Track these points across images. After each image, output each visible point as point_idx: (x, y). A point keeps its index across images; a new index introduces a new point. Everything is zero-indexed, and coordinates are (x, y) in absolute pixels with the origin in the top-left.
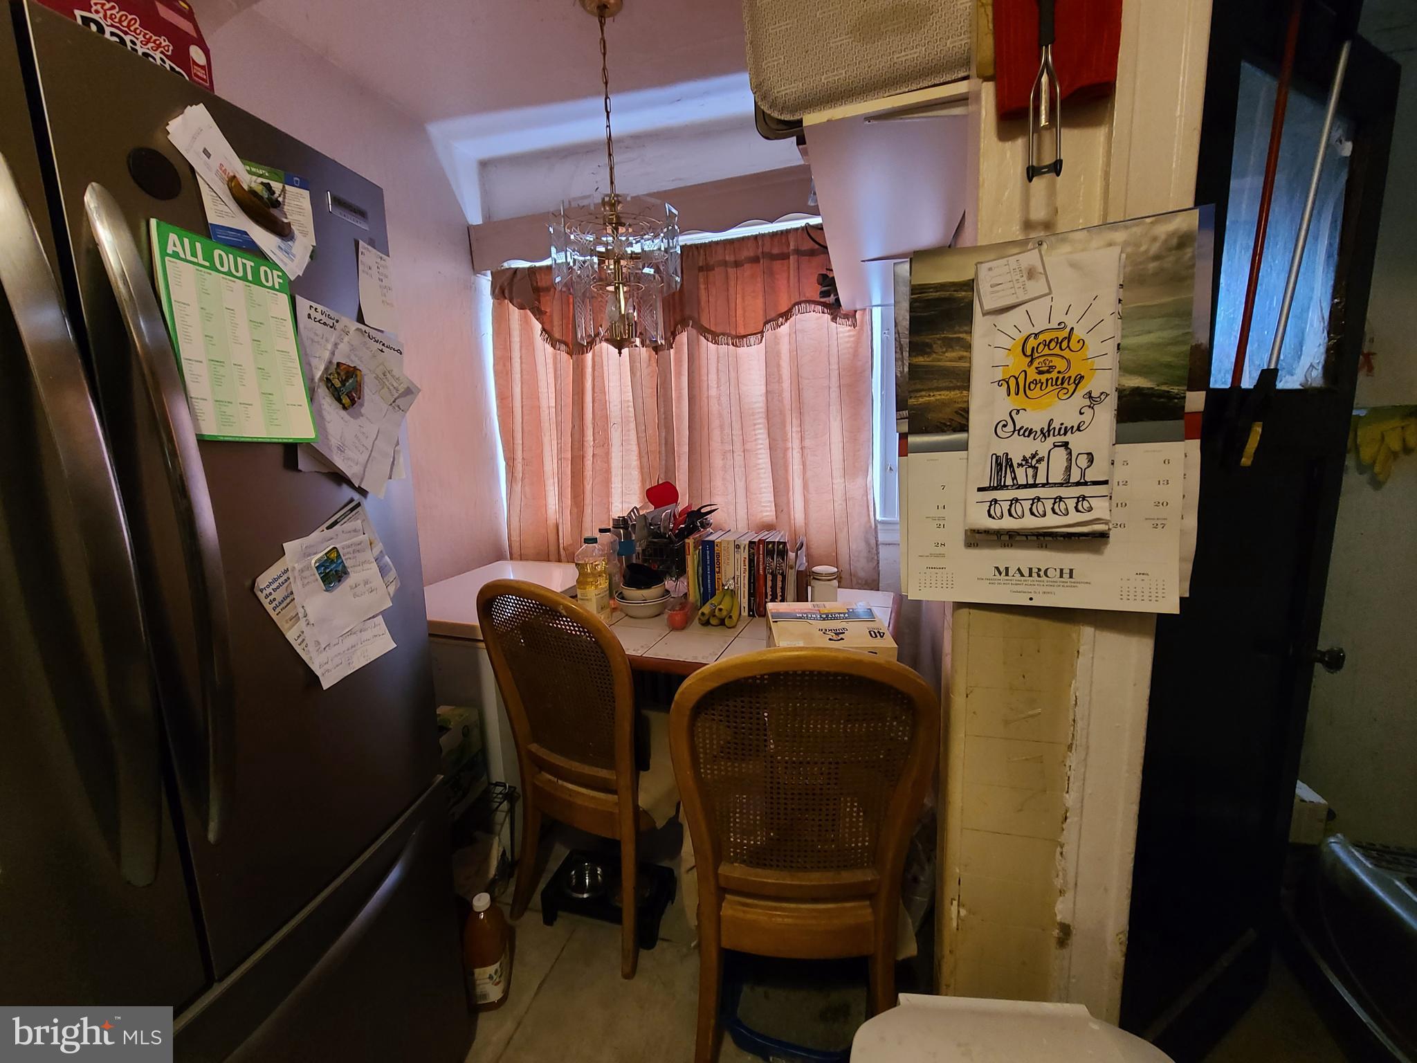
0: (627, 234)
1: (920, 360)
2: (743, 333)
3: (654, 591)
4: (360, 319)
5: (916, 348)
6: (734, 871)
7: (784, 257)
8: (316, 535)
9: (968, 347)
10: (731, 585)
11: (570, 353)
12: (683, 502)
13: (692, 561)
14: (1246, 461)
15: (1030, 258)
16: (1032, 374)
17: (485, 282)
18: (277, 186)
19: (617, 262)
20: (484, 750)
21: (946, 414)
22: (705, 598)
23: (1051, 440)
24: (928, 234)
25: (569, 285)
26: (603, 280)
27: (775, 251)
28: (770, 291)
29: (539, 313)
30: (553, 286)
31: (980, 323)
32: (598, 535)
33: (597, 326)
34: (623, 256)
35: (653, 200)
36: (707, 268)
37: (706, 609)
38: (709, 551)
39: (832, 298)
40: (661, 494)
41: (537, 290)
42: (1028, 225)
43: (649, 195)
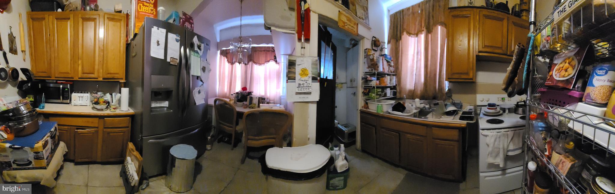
0: (242, 44)
1: (290, 70)
2: (261, 63)
3: (241, 103)
4: (206, 60)
5: (289, 68)
6: (250, 137)
7: (269, 51)
8: (198, 88)
9: (295, 69)
10: (255, 103)
11: (231, 64)
12: (248, 90)
13: (248, 100)
14: (325, 86)
15: (302, 59)
16: (303, 73)
17: (219, 52)
18: (201, 44)
19: (240, 48)
20: (212, 121)
21: (293, 78)
22: (250, 105)
23: (305, 82)
24: (289, 52)
25: (232, 52)
26: (238, 52)
27: (268, 50)
28: (266, 57)
29: (227, 57)
30: (230, 52)
31: (297, 66)
32: (233, 94)
33: (236, 60)
34: (241, 47)
35: (247, 37)
36: (256, 51)
37: (250, 106)
38: (251, 99)
39: (276, 60)
40: (244, 89)
41: (227, 53)
42: (301, 54)
43: (247, 36)
